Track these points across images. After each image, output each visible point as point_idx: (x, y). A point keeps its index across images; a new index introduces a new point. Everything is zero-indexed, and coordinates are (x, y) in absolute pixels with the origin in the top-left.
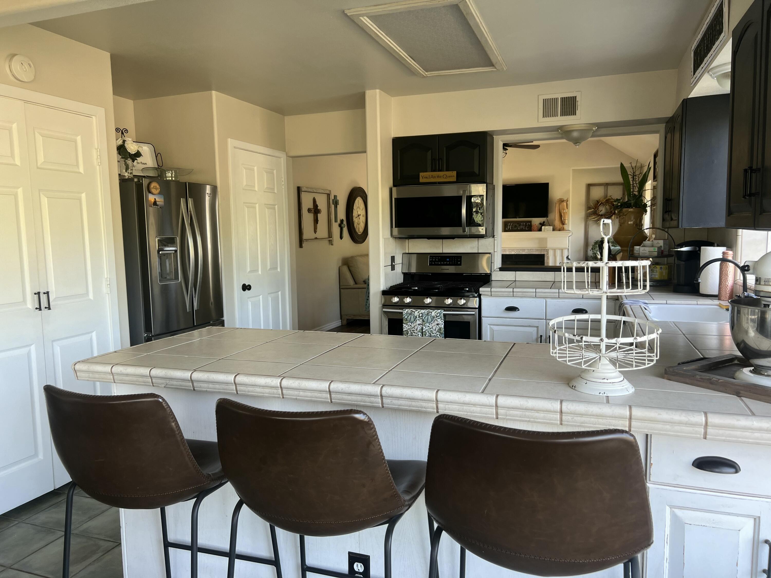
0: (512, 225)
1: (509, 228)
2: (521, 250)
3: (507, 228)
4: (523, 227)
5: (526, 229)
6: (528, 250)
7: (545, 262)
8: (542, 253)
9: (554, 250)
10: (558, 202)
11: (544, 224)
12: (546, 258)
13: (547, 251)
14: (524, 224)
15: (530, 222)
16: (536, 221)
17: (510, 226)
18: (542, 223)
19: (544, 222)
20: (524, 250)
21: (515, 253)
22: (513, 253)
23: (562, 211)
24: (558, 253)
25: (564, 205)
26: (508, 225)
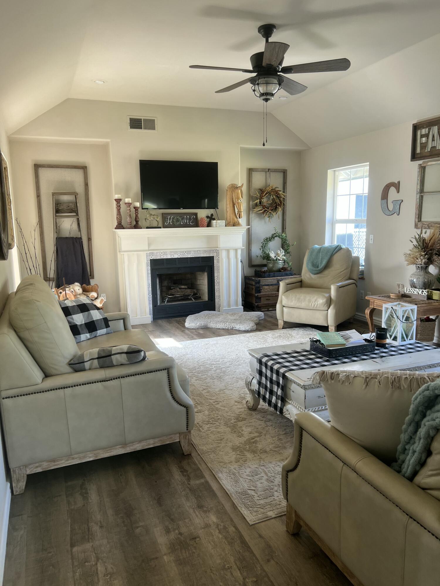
0: (173, 218)
1: (170, 222)
2: (186, 252)
3: (167, 223)
4: (187, 221)
5: (191, 224)
6: (194, 251)
7: (215, 265)
8: (211, 255)
9: (228, 251)
10: (230, 188)
11: (213, 217)
12: (215, 261)
13: (217, 252)
14: (188, 217)
15: (196, 214)
16: (203, 213)
17: (170, 220)
18: (210, 216)
19: (212, 215)
20: (189, 252)
21: (179, 256)
22: (176, 256)
23: (237, 200)
24: (232, 253)
25: (238, 194)
26: (167, 219)
